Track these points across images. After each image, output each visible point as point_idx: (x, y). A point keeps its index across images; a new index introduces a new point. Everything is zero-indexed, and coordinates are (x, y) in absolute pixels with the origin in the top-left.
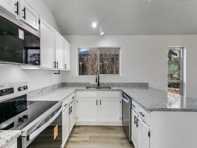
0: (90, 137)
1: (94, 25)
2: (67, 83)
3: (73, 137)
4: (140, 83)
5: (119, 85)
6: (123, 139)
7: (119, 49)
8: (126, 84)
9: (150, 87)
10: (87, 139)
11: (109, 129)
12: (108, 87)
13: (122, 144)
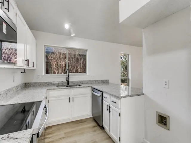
0: (65, 133)
1: (67, 26)
2: (31, 83)
3: (47, 138)
4: (103, 80)
5: (87, 82)
6: (94, 127)
7: (86, 50)
8: (92, 81)
9: (110, 83)
10: (63, 136)
11: (81, 122)
12: (78, 85)
13: (95, 131)
